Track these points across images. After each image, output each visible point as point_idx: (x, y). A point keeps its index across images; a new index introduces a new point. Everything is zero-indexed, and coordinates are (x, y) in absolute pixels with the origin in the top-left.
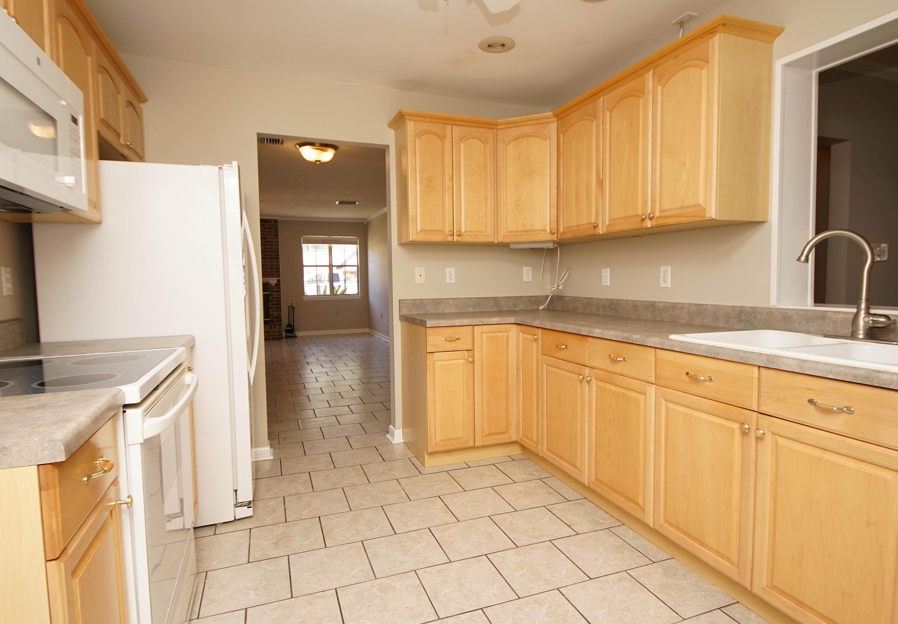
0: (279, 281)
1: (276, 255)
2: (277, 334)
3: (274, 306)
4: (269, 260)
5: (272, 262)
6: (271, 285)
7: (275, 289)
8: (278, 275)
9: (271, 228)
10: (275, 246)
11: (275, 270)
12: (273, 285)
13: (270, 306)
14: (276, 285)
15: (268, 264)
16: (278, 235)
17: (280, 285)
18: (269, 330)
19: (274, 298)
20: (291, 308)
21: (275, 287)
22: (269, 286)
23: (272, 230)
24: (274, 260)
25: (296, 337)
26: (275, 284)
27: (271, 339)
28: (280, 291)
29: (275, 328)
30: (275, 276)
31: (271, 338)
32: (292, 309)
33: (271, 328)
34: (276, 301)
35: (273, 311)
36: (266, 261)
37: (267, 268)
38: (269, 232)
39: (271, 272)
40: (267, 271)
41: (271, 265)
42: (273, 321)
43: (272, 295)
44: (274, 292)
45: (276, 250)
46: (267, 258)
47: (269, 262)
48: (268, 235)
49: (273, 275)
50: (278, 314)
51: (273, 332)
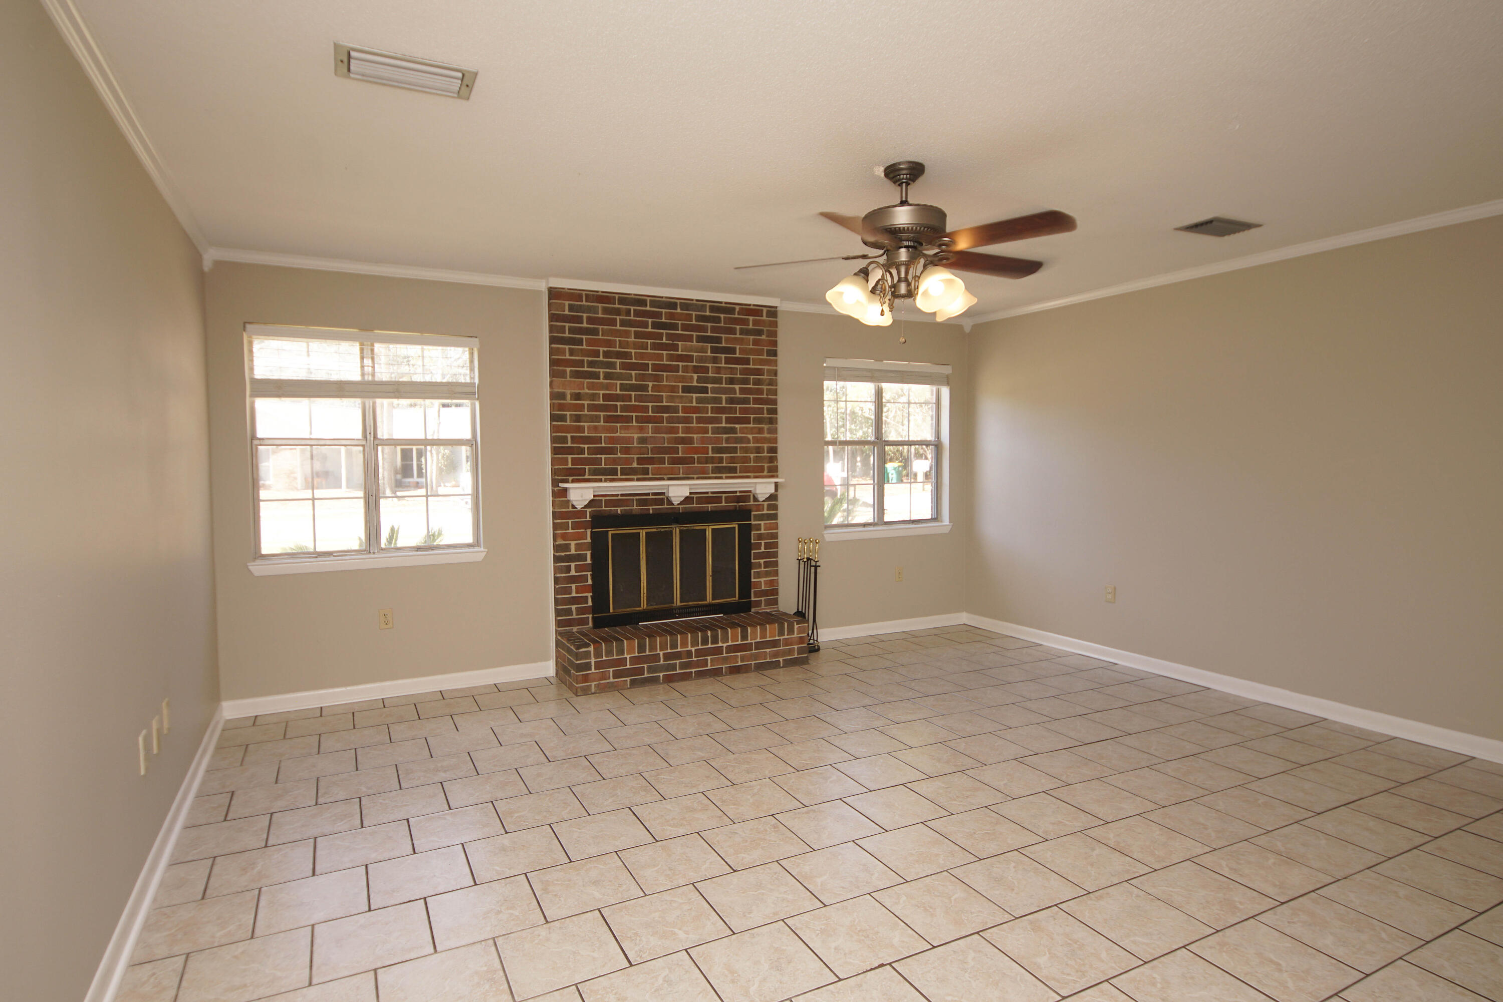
0: (775, 488)
1: (767, 411)
2: (796, 647)
3: (762, 561)
4: (751, 425)
5: (760, 431)
6: (756, 499)
7: (765, 512)
8: (774, 470)
9: (759, 333)
10: (769, 385)
11: (766, 454)
12: (763, 498)
13: (753, 560)
14: (769, 498)
15: (750, 436)
19: (760, 537)
21: (766, 504)
22: (753, 502)
23: (764, 337)
24: (765, 426)
25: (819, 652)
26: (767, 496)
27: (781, 665)
28: (775, 517)
29: (791, 631)
30: (765, 473)
31: (781, 660)
32: (811, 570)
34: (767, 546)
35: (758, 575)
36: (744, 428)
37: (746, 450)
38: (756, 342)
39: (757, 459)
40: (747, 460)
41: (756, 440)
42: (758, 603)
43: (758, 527)
44: (762, 520)
45: (770, 397)
46: (747, 421)
47: (752, 430)
48: (752, 352)
49: (761, 469)
50: (772, 583)
51: (787, 642)
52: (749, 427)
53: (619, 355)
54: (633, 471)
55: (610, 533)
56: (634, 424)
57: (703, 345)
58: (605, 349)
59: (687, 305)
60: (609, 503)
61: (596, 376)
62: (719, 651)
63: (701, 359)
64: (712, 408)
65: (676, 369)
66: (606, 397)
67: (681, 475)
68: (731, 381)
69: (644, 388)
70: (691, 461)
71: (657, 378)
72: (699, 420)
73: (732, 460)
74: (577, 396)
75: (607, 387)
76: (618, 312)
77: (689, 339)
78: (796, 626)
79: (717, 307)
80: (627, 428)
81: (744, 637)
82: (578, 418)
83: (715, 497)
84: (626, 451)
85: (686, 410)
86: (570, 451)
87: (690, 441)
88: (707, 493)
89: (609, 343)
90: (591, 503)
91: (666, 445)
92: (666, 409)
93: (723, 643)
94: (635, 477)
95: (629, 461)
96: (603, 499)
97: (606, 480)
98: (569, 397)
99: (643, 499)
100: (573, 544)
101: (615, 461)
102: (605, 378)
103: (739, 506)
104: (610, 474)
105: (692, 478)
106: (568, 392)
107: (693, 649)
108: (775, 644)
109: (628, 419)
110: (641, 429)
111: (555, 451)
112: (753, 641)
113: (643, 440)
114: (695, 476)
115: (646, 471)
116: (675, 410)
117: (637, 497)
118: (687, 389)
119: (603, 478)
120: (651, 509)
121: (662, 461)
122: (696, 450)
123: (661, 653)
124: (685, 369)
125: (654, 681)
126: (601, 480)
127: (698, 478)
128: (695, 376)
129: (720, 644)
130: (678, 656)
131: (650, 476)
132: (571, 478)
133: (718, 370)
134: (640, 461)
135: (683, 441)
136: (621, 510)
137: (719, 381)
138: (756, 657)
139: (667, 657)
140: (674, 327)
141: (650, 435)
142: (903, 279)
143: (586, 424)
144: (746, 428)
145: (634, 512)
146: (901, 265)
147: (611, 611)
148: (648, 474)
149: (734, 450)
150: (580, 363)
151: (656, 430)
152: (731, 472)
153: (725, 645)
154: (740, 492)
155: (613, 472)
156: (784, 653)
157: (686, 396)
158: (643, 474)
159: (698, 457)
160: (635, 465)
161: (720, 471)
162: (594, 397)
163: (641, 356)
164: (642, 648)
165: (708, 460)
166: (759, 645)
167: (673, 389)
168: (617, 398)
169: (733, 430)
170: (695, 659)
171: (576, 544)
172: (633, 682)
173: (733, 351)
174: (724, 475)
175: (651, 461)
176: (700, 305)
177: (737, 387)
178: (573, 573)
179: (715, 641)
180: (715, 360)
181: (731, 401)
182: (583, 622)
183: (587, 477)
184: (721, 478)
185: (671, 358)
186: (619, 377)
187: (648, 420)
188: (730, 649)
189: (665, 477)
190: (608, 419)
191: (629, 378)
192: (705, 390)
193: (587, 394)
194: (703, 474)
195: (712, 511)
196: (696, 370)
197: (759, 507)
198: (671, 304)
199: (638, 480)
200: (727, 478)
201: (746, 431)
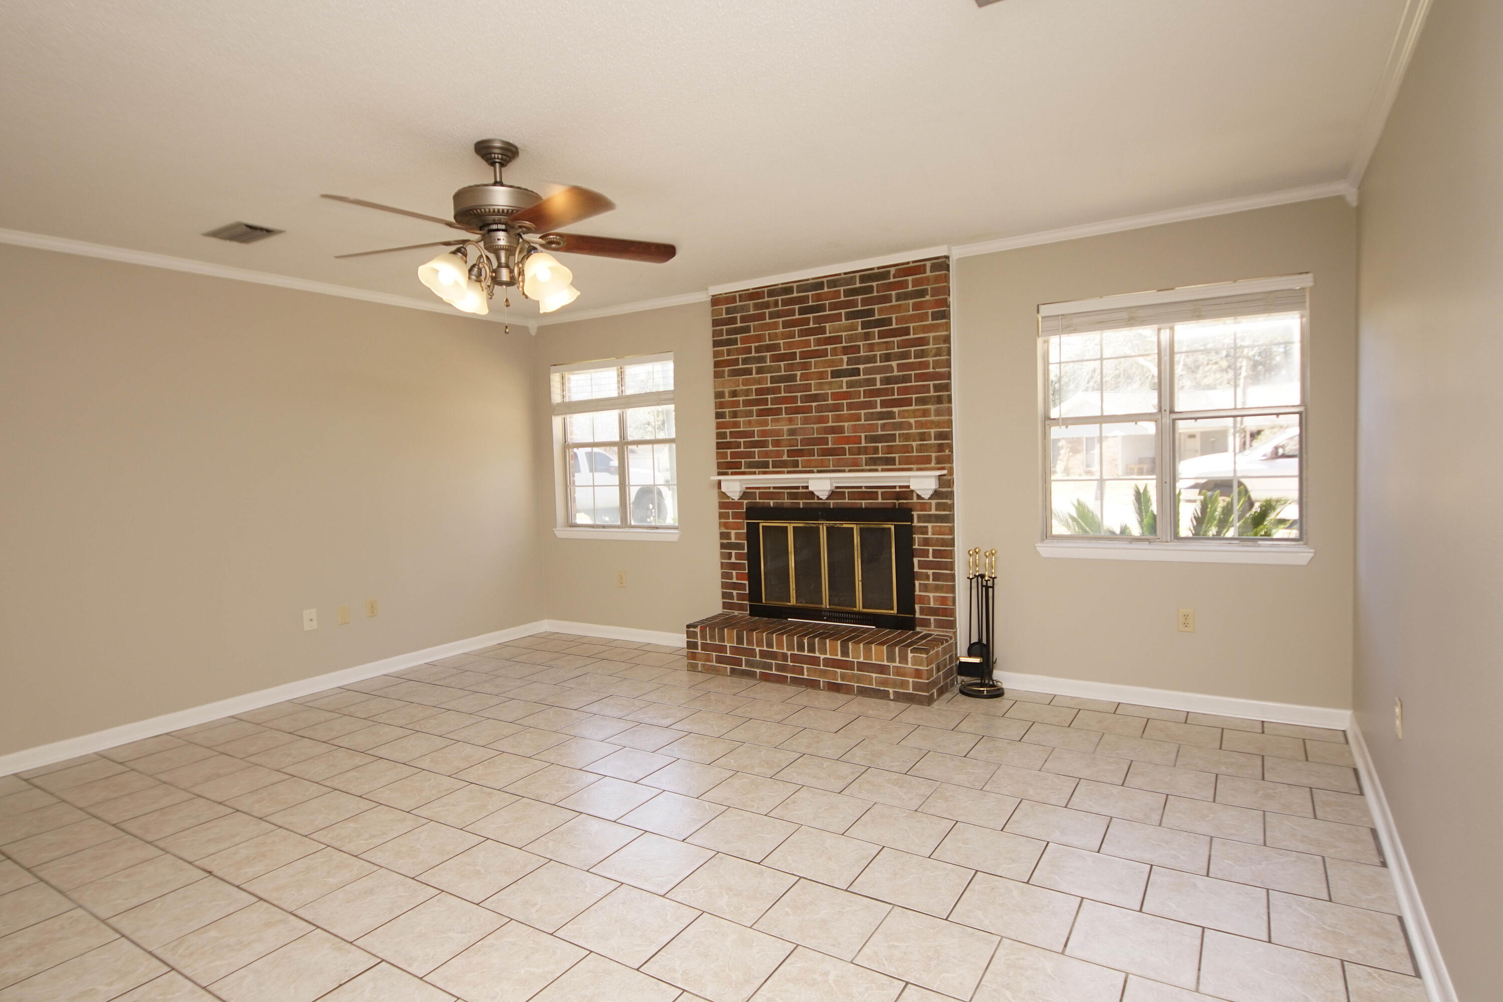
0: (946, 484)
1: (937, 388)
2: (911, 680)
3: (930, 572)
4: (913, 407)
5: (925, 413)
6: (919, 497)
7: (933, 512)
8: (945, 461)
9: (922, 293)
10: (936, 355)
11: (933, 441)
12: (926, 495)
13: (916, 569)
14: (936, 494)
15: (912, 421)
16: (945, 315)
17: (950, 495)
18: (885, 663)
19: (926, 542)
20: (982, 586)
21: (934, 502)
22: (915, 500)
23: (928, 298)
24: (932, 407)
25: (997, 693)
26: (931, 492)
27: (892, 697)
28: (950, 519)
29: (904, 659)
30: (933, 465)
31: (891, 690)
32: (984, 588)
33: (891, 658)
34: (936, 553)
35: (925, 588)
36: (904, 411)
37: (907, 437)
38: (916, 307)
39: (921, 448)
40: (908, 449)
41: (920, 425)
42: (926, 623)
43: (924, 531)
44: (929, 522)
45: (937, 370)
46: (908, 402)
47: (914, 413)
48: (912, 319)
49: (928, 460)
50: (943, 600)
51: (898, 671)
52: (911, 410)
53: (769, 348)
54: (784, 464)
55: (761, 525)
56: (784, 416)
57: (852, 323)
58: (757, 344)
59: (834, 281)
60: (763, 495)
61: (748, 372)
62: (815, 661)
63: (850, 339)
64: (864, 391)
65: (824, 353)
66: (759, 392)
67: (831, 468)
68: (887, 358)
69: (792, 378)
70: (842, 452)
71: (806, 366)
72: (850, 406)
73: (890, 450)
74: (734, 394)
75: (759, 381)
76: (767, 305)
77: (838, 317)
78: (910, 655)
79: (868, 276)
80: (777, 420)
81: (845, 653)
82: (735, 415)
83: (870, 493)
84: (777, 443)
85: (835, 396)
86: (728, 445)
87: (841, 430)
88: (861, 487)
89: (759, 338)
90: (745, 495)
91: (815, 436)
92: (815, 398)
93: (821, 654)
94: (786, 470)
95: (779, 454)
96: (758, 491)
97: (759, 473)
98: (727, 395)
99: (795, 493)
100: (733, 532)
101: (767, 455)
102: (757, 373)
103: (899, 503)
104: (763, 467)
105: (844, 471)
106: (726, 391)
107: (789, 653)
108: (882, 669)
109: (778, 412)
110: (791, 420)
111: (719, 446)
112: (856, 660)
113: (792, 432)
114: (847, 469)
115: (796, 464)
116: (824, 397)
117: (788, 491)
118: (836, 374)
119: (757, 470)
120: (801, 503)
121: (811, 453)
122: (848, 440)
123: (757, 649)
124: (834, 352)
125: (750, 675)
126: (754, 473)
127: (850, 471)
128: (845, 358)
129: (817, 654)
130: (773, 656)
131: (800, 469)
132: (730, 471)
133: (871, 347)
134: (791, 453)
135: (833, 430)
136: (774, 503)
137: (872, 359)
138: (859, 679)
139: (763, 654)
140: (821, 308)
141: (799, 426)
142: (503, 265)
143: (741, 419)
144: (907, 411)
145: (785, 506)
146: (501, 249)
147: (764, 601)
148: (798, 467)
149: (892, 438)
150: (736, 361)
151: (806, 421)
152: (888, 463)
153: (822, 657)
154: (900, 487)
155: (765, 465)
156: (894, 684)
157: (835, 382)
158: (793, 467)
159: (849, 448)
160: (785, 458)
161: (874, 463)
162: (747, 392)
163: (789, 345)
164: (740, 640)
165: (860, 451)
166: (862, 666)
167: (821, 375)
168: (768, 391)
169: (891, 415)
170: (791, 664)
171: (736, 533)
172: (733, 671)
173: (889, 321)
174: (880, 468)
175: (800, 453)
176: (849, 277)
177: (894, 364)
178: (733, 560)
179: (812, 649)
180: (867, 336)
181: (887, 381)
182: (741, 607)
183: (743, 470)
184: (876, 470)
185: (819, 342)
186: (769, 370)
187: (797, 410)
188: (828, 662)
189: (815, 470)
190: (761, 413)
191: (779, 369)
192: (856, 372)
193: (742, 390)
194: (855, 466)
195: (866, 509)
196: (845, 350)
197: (924, 506)
198: (817, 285)
199: (789, 472)
200: (883, 470)
201: (906, 414)
